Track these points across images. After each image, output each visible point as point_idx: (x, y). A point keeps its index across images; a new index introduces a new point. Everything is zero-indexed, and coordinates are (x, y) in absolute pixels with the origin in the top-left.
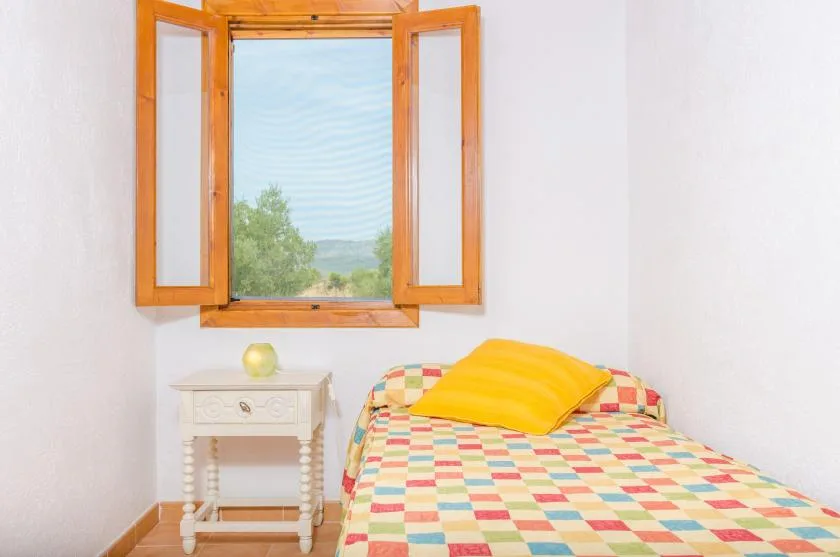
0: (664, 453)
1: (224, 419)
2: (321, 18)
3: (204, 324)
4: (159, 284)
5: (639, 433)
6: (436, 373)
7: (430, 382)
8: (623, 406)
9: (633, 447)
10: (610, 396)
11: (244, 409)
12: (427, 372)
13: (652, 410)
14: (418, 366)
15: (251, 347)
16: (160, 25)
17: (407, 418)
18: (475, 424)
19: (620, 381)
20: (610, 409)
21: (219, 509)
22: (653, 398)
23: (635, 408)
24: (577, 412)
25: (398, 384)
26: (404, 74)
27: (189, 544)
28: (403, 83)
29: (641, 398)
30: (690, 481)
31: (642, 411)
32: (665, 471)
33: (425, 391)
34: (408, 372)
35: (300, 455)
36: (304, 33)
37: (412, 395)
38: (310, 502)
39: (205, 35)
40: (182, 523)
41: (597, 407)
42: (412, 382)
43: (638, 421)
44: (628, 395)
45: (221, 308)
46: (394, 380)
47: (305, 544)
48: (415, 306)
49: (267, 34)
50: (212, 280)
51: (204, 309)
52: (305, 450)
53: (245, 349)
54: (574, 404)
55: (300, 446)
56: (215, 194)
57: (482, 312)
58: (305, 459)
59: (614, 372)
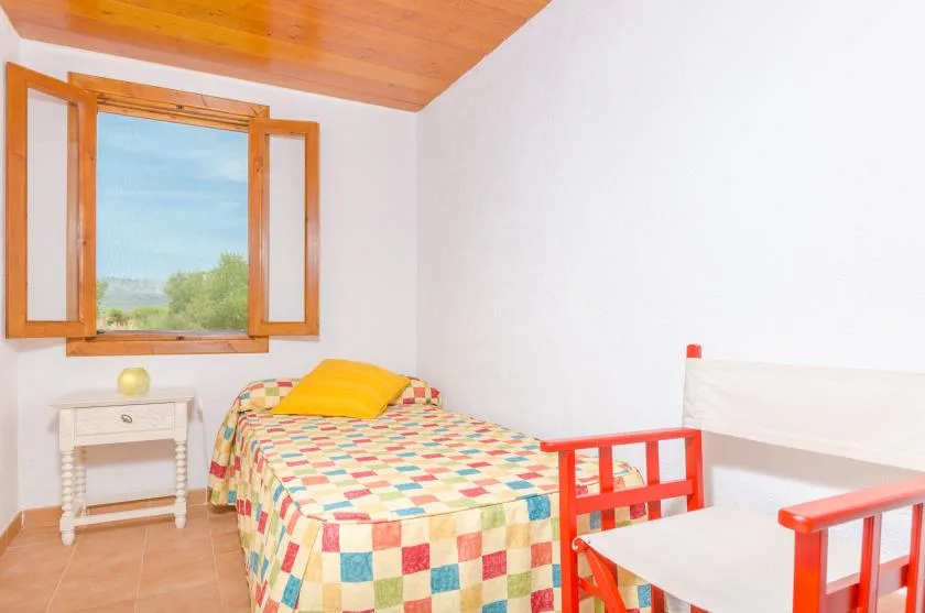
0: (450, 421)
1: (106, 429)
2: (185, 109)
3: (70, 353)
4: (29, 319)
5: (432, 413)
6: (288, 384)
7: (284, 391)
8: (417, 400)
9: (431, 421)
10: (409, 394)
11: (125, 420)
12: (281, 384)
13: (434, 401)
14: (274, 380)
15: (125, 371)
16: (30, 91)
17: (271, 417)
18: (325, 417)
19: (415, 384)
20: (409, 402)
21: (88, 508)
22: (435, 393)
23: (424, 400)
24: (389, 405)
25: (261, 393)
26: (259, 163)
27: (68, 537)
28: (258, 170)
29: (428, 394)
30: (468, 433)
31: (428, 402)
32: (452, 430)
33: (281, 398)
34: (266, 385)
35: (176, 453)
36: (167, 117)
37: (271, 401)
38: (184, 489)
39: (72, 105)
40: (62, 520)
41: (401, 401)
42: (270, 392)
43: (428, 407)
44: (420, 392)
45: (88, 339)
46: (255, 391)
47: (180, 522)
48: (267, 337)
49: (131, 112)
50: (82, 316)
51: (69, 340)
52: (180, 449)
53: (119, 373)
54: (386, 401)
55: (177, 446)
56: (85, 243)
57: (318, 340)
58: (180, 456)
59: (411, 379)
